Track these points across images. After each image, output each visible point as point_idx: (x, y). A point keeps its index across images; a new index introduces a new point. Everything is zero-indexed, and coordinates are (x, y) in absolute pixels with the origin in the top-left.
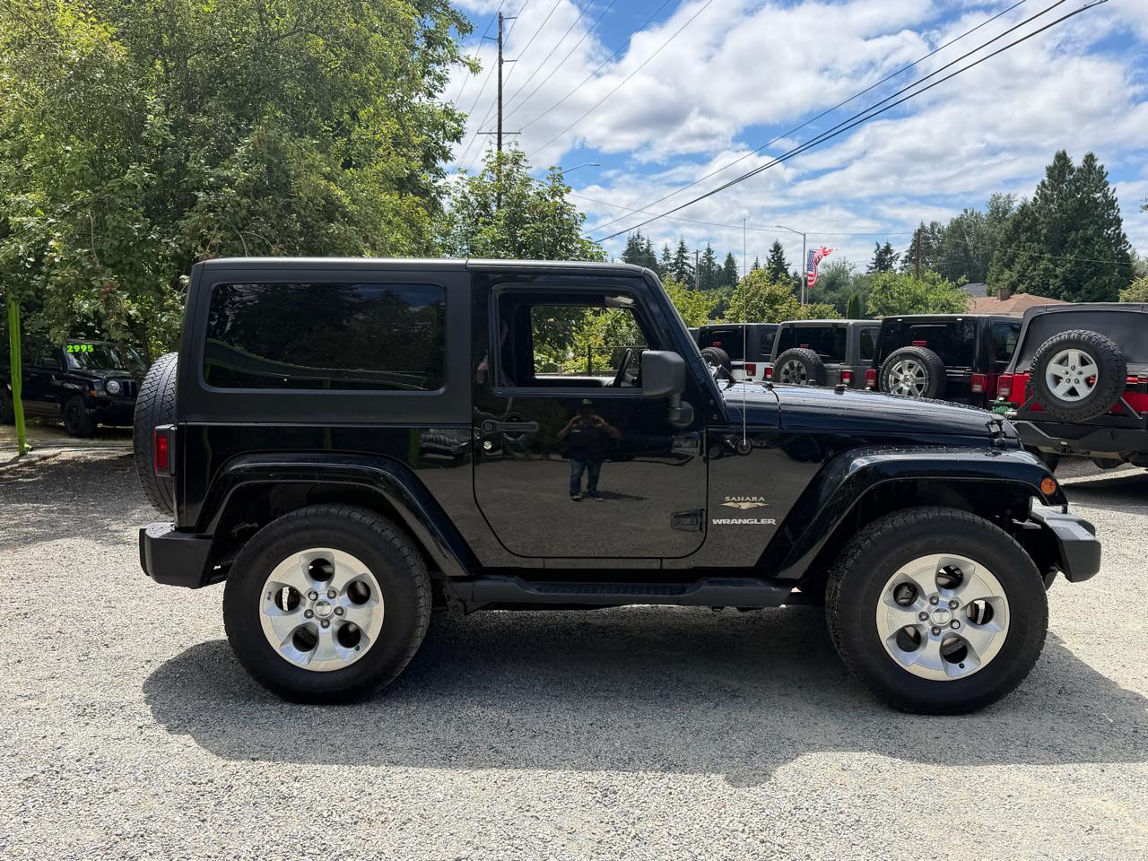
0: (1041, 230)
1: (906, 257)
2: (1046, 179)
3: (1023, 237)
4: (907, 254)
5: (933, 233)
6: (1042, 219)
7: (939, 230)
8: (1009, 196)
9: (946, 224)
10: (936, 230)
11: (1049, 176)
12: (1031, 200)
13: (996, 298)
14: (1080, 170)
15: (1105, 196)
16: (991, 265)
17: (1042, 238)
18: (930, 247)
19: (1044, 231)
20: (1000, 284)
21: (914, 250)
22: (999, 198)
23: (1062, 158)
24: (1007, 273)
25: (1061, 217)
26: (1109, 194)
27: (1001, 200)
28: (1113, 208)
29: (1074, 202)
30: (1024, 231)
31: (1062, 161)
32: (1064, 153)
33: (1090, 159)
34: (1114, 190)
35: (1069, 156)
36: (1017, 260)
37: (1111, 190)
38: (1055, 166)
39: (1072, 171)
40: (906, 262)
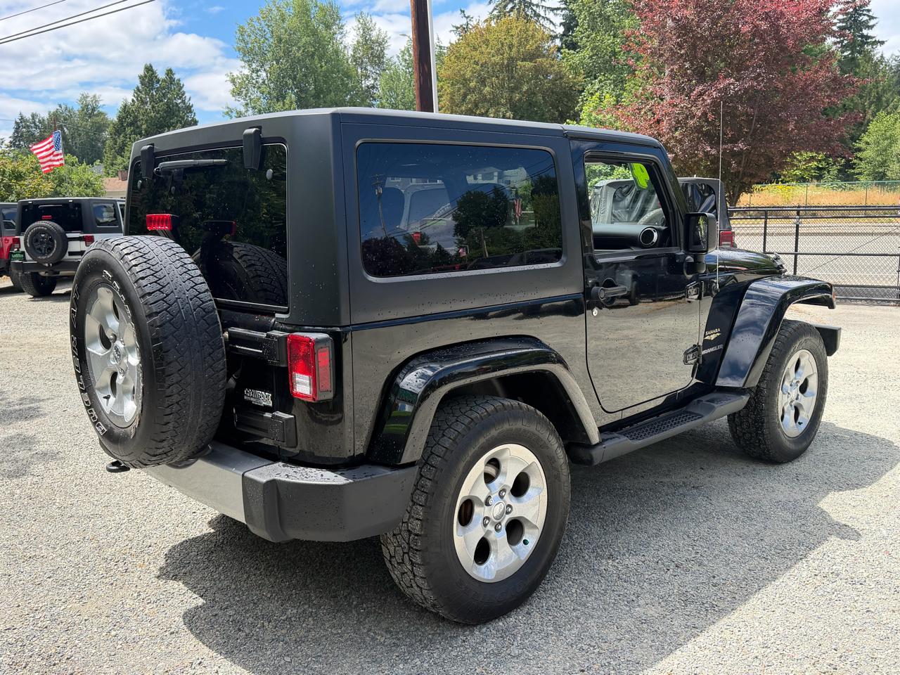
0: (141, 125)
1: (11, 142)
2: (140, 85)
3: (128, 130)
4: (12, 140)
5: (34, 123)
6: (141, 117)
7: (39, 121)
8: (95, 96)
9: (45, 116)
10: (37, 120)
11: (142, 84)
12: (130, 101)
13: (118, 178)
14: (164, 81)
15: (183, 102)
16: (105, 152)
17: (143, 132)
18: (33, 135)
19: (144, 127)
20: (116, 167)
21: (16, 137)
22: (87, 97)
23: (149, 69)
24: (119, 159)
25: (155, 116)
26: (186, 101)
27: (89, 99)
28: (191, 112)
29: (164, 104)
30: (128, 126)
31: (150, 73)
32: (151, 66)
33: (170, 72)
34: (190, 99)
35: (154, 68)
36: (126, 148)
37: (188, 98)
38: (146, 76)
39: (158, 81)
40: (11, 147)
